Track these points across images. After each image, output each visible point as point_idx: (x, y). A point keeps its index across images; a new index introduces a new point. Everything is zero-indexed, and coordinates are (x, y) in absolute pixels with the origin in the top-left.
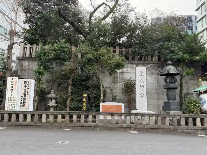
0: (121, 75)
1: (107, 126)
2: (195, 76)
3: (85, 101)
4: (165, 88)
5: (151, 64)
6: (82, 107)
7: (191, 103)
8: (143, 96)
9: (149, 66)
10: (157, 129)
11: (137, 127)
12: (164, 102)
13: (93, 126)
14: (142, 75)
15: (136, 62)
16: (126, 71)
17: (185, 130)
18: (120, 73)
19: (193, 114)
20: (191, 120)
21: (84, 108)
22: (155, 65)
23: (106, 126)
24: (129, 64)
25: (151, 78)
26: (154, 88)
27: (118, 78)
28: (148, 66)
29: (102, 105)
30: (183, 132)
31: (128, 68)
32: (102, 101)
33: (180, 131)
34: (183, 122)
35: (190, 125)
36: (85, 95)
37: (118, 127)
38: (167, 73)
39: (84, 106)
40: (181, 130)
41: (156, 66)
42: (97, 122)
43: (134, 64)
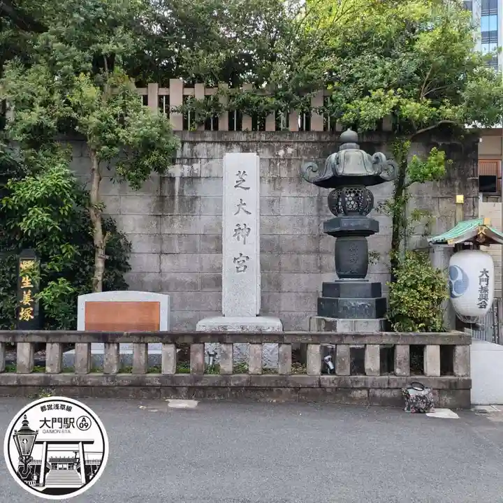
0: (186, 186)
1: (89, 383)
2: (457, 183)
3: (27, 289)
4: (329, 233)
5: (296, 145)
6: (18, 310)
7: (414, 287)
8: (247, 263)
9: (290, 150)
10: (275, 390)
11: (199, 384)
12: (326, 286)
13: (35, 383)
14: (244, 185)
15: (243, 138)
16: (204, 173)
17: (378, 393)
18: (182, 178)
19: (413, 330)
20: (402, 352)
21: (26, 315)
22: (310, 146)
23: (83, 384)
24: (218, 146)
25: (295, 194)
26: (306, 231)
27: (177, 200)
28: (285, 150)
29: (87, 304)
30: (372, 399)
31: (210, 162)
32: (100, 286)
33: (358, 394)
34: (372, 361)
35: (398, 371)
36: (26, 265)
37: (130, 386)
38: (333, 177)
39: (27, 306)
40: (365, 393)
41: (312, 152)
42: (48, 369)
43: (234, 146)
